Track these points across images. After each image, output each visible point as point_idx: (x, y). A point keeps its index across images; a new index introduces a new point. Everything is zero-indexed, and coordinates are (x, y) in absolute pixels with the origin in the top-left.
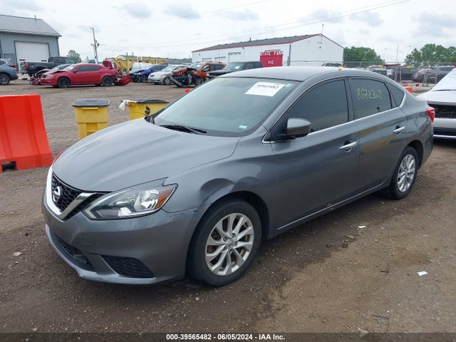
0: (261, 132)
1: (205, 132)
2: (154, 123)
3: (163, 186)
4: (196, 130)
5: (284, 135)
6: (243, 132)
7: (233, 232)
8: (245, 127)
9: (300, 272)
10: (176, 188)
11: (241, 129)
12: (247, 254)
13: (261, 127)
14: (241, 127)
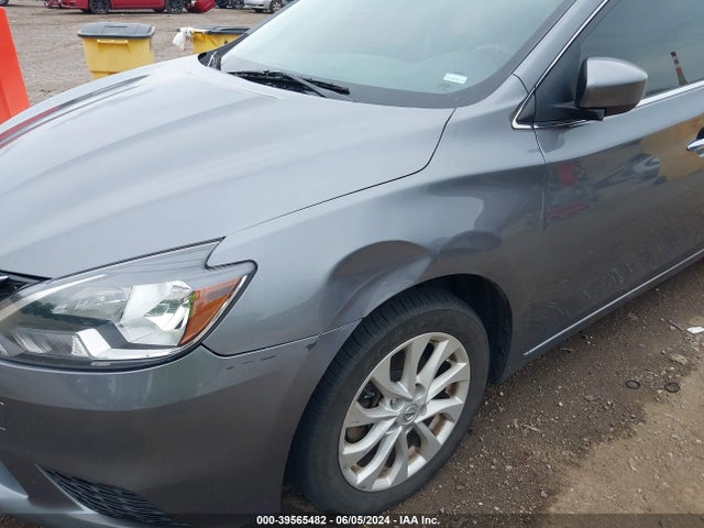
0: (509, 95)
1: (345, 92)
2: (219, 68)
3: (207, 267)
4: (320, 84)
5: (571, 105)
6: (454, 95)
7: (418, 379)
8: (461, 80)
9: (578, 466)
10: (251, 276)
11: (448, 85)
12: (448, 427)
13: (511, 81)
14: (451, 77)
